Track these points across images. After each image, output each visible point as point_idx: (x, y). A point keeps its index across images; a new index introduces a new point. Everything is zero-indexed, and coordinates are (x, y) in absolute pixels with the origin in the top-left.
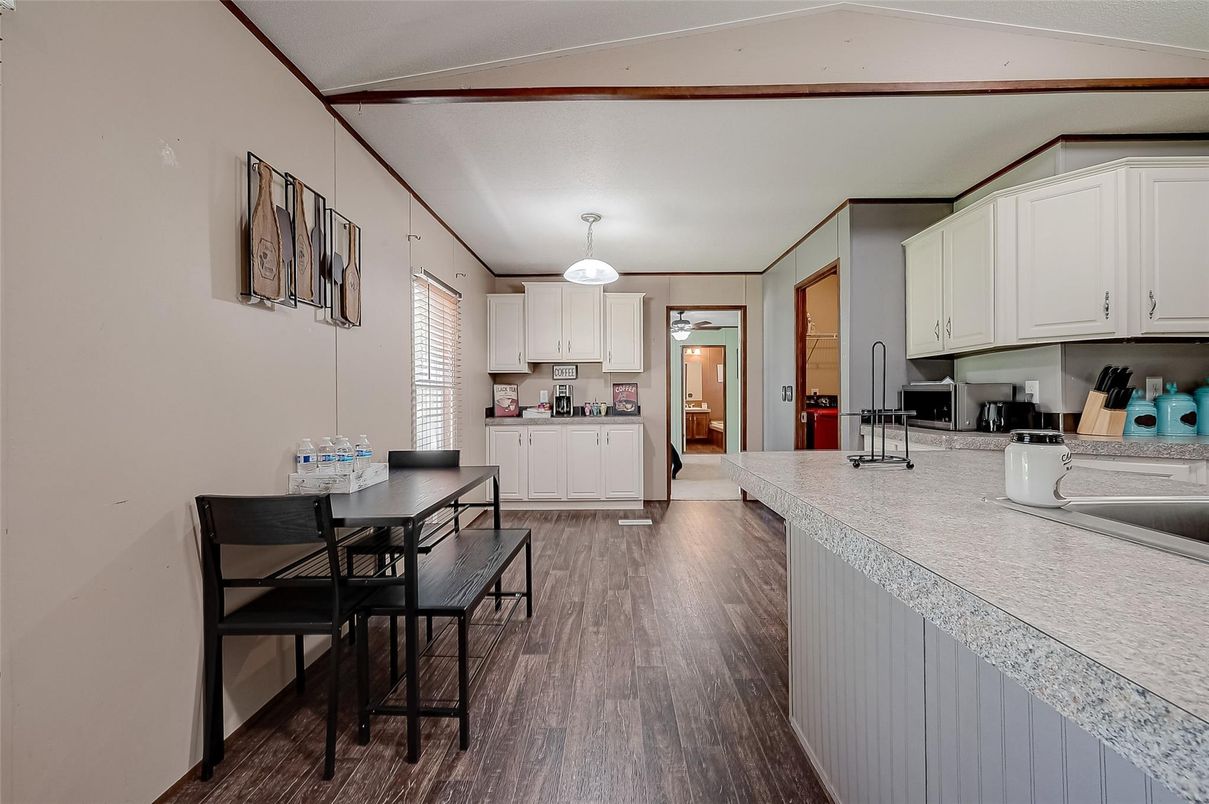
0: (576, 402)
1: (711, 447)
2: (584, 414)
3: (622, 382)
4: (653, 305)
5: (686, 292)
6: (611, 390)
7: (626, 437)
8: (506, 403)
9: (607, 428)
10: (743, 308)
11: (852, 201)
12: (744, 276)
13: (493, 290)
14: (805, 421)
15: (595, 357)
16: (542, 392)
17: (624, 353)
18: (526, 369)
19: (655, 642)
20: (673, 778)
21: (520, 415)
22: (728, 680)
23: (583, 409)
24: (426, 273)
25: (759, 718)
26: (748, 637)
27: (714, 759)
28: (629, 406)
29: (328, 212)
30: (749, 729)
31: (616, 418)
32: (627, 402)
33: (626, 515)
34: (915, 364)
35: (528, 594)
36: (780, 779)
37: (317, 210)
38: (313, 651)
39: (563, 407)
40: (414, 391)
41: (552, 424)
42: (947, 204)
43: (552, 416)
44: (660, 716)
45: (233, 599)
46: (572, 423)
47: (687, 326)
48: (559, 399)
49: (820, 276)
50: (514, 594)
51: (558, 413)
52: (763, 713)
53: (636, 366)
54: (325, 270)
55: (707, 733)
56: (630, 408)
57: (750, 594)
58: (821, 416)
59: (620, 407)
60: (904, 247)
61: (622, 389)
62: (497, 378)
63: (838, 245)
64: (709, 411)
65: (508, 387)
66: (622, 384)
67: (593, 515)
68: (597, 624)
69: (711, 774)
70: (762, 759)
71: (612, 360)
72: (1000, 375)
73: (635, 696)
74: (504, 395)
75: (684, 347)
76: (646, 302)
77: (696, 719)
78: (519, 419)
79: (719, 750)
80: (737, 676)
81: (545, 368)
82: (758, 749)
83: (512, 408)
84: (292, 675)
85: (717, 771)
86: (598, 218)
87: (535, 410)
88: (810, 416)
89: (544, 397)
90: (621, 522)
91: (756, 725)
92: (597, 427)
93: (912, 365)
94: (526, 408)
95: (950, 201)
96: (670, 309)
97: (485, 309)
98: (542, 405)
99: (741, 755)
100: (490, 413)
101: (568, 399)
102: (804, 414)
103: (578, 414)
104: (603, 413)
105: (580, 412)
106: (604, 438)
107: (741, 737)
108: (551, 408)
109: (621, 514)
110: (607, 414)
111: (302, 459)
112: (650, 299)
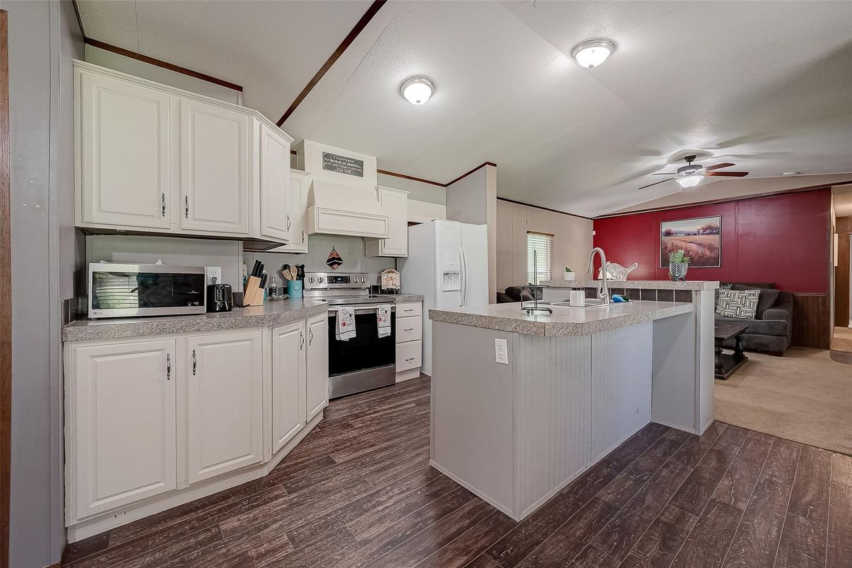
60: (74, 68)
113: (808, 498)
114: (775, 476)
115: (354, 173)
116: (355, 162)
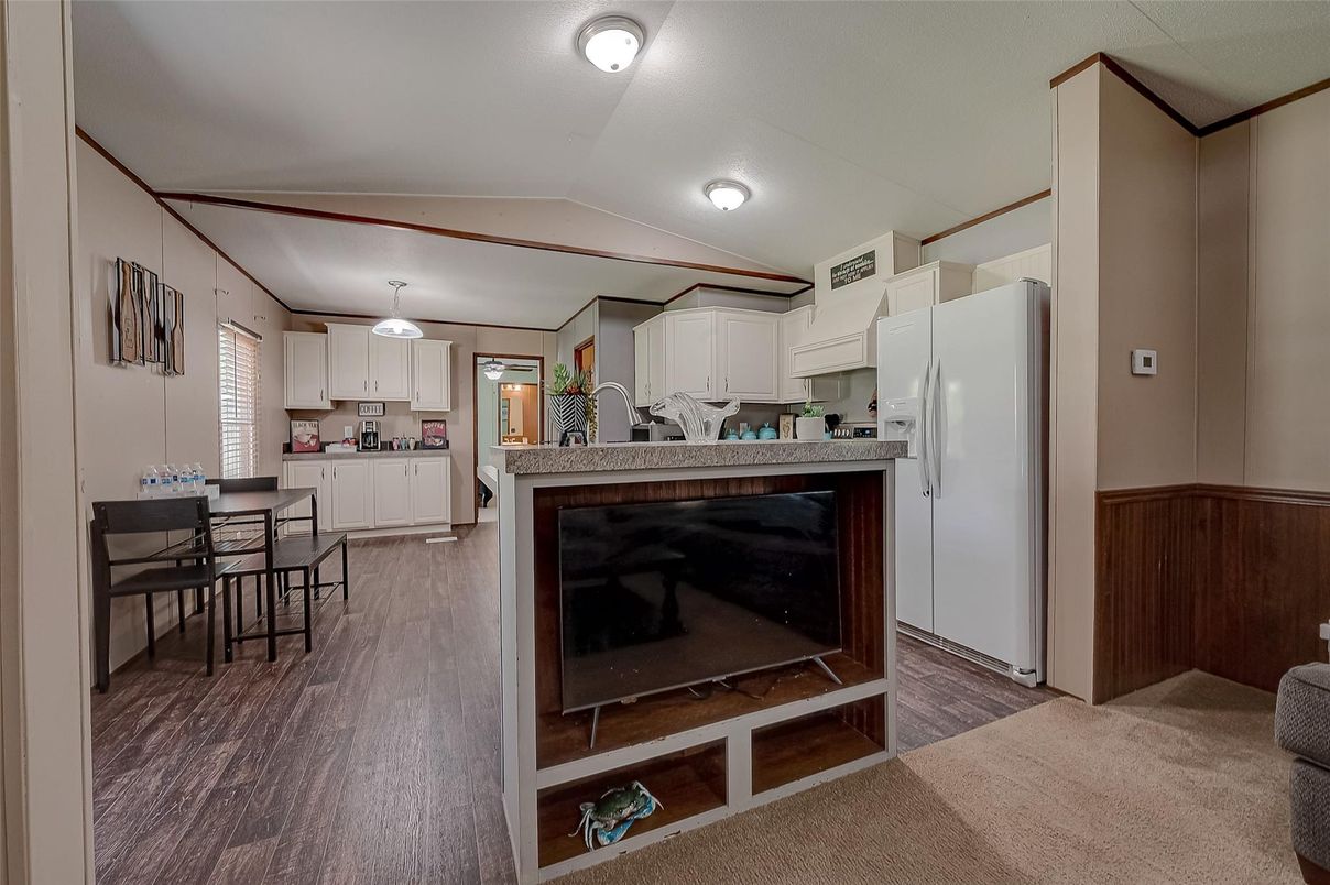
0: (383, 438)
2: (392, 448)
3: (430, 419)
4: (461, 351)
5: (491, 342)
6: (419, 427)
7: (435, 468)
8: (306, 439)
9: (414, 461)
10: (542, 359)
11: (600, 297)
12: (541, 332)
13: (289, 327)
15: (403, 397)
16: (346, 428)
17: (432, 393)
18: (329, 407)
21: (322, 450)
23: (391, 443)
24: (233, 323)
28: (437, 440)
29: (160, 287)
31: (424, 452)
32: (436, 437)
33: (434, 536)
35: (345, 583)
37: (151, 284)
38: (163, 627)
39: (368, 442)
40: (220, 428)
41: (360, 457)
42: (660, 306)
43: (358, 451)
45: (118, 575)
46: (380, 457)
47: (499, 367)
48: (365, 435)
49: (586, 345)
50: (332, 584)
51: (364, 447)
53: (445, 406)
54: (160, 332)
56: (438, 442)
59: (429, 442)
60: (633, 333)
61: (430, 425)
62: (294, 414)
63: (590, 326)
65: (308, 423)
66: (431, 421)
67: (402, 539)
68: (402, 595)
71: (421, 400)
74: (303, 432)
75: (500, 384)
76: (453, 350)
78: (322, 454)
81: (349, 406)
83: (313, 443)
84: (144, 644)
86: (403, 285)
87: (338, 445)
89: (349, 432)
90: (428, 541)
92: (405, 461)
94: (328, 444)
95: (662, 304)
96: (476, 355)
97: (281, 345)
98: (346, 441)
100: (288, 448)
101: (375, 435)
103: (386, 449)
104: (412, 448)
105: (388, 446)
106: (413, 470)
108: (357, 443)
109: (429, 536)
110: (415, 448)
111: (149, 482)
112: (457, 346)
115: (864, 275)
116: (865, 257)
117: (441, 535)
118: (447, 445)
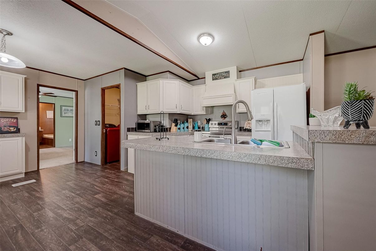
1: (45, 146)
3: (8, 116)
4: (29, 82)
10: (77, 91)
11: (125, 69)
12: (77, 79)
14: (105, 132)
19: (76, 219)
20: (114, 248)
22: (112, 215)
25: (127, 218)
26: (109, 201)
27: (122, 235)
28: (13, 128)
30: (127, 222)
32: (10, 127)
33: (15, 181)
34: (139, 116)
36: (142, 227)
44: (96, 238)
49: (112, 87)
52: (128, 217)
53: (21, 109)
55: (116, 231)
57: (101, 190)
58: (109, 130)
60: (137, 85)
61: (5, 120)
63: (120, 79)
64: (43, 130)
66: (6, 118)
69: (125, 239)
70: (135, 226)
72: (157, 119)
73: (82, 238)
77: (110, 230)
79: (122, 232)
80: (114, 213)
82: (132, 225)
85: (126, 237)
86: (10, 34)
88: (106, 130)
90: (14, 185)
91: (128, 220)
93: (138, 116)
95: (146, 76)
96: (39, 86)
99: (129, 229)
102: (105, 130)
107: (126, 225)
109: (11, 182)
112: (28, 79)
113: (19, 234)
114: (41, 231)
115: (225, 77)
116: (226, 72)
117: (20, 180)
118: (18, 131)
